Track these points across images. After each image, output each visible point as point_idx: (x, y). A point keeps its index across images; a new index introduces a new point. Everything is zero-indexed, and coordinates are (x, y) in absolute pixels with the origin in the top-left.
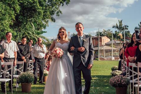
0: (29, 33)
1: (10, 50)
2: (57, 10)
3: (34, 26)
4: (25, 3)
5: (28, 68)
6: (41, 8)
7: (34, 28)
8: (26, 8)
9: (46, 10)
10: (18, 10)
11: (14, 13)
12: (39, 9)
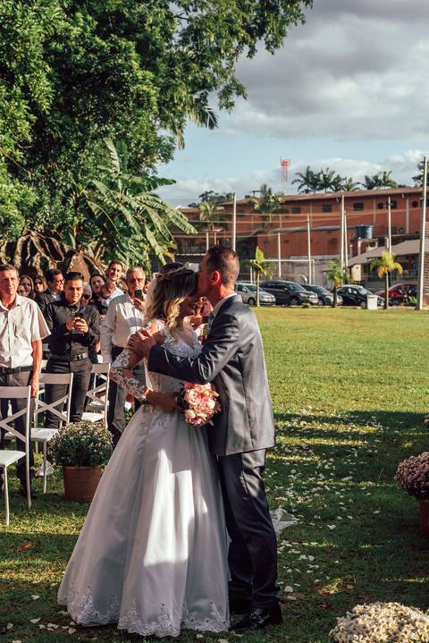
0: (92, 187)
1: (12, 337)
2: (222, 80)
3: (114, 154)
4: (77, 52)
5: (88, 394)
6: (150, 75)
7: (117, 163)
8: (80, 78)
9: (174, 77)
10: (45, 100)
11: (27, 110)
12: (141, 83)
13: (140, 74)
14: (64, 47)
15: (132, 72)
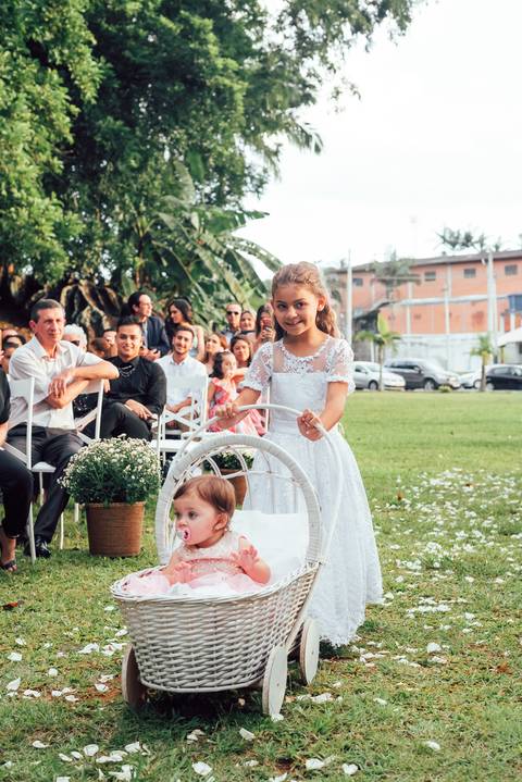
6: (233, 64)
10: (89, 84)
11: (67, 100)
12: (222, 75)
13: (220, 63)
14: (119, 30)
15: (208, 59)
